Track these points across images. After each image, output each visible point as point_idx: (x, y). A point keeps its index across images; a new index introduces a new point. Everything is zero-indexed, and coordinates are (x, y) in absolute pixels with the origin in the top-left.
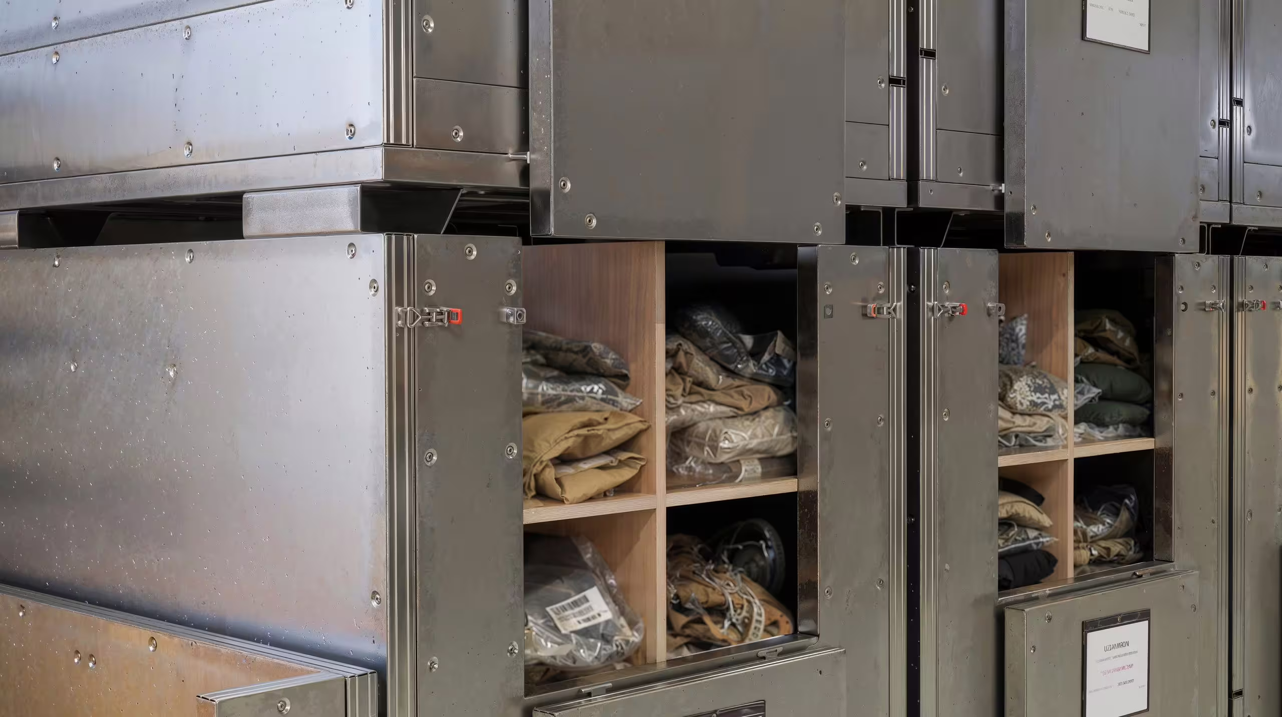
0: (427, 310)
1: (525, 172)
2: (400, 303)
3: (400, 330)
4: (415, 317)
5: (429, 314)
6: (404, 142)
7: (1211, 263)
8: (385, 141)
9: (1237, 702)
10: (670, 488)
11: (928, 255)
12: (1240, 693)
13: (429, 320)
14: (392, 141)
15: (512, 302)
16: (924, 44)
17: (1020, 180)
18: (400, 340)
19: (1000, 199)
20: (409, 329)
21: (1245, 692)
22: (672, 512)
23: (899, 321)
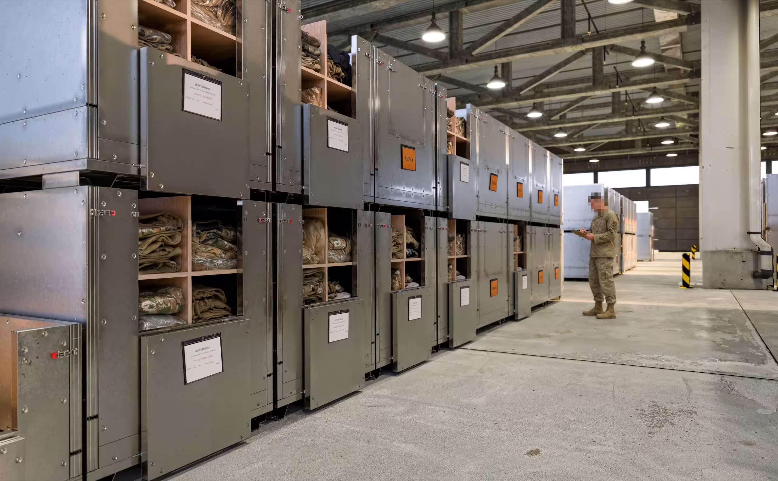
0: (102, 210)
1: (139, 170)
2: (92, 208)
3: (93, 216)
4: (98, 212)
5: (103, 212)
6: (94, 157)
7: (369, 213)
8: (87, 157)
9: (377, 337)
10: (193, 270)
11: (279, 205)
12: (378, 334)
13: (103, 214)
14: (90, 157)
15: (135, 210)
16: (278, 144)
17: (307, 186)
18: (92, 220)
19: (302, 191)
20: (96, 217)
21: (380, 334)
22: (194, 278)
23: (270, 224)
